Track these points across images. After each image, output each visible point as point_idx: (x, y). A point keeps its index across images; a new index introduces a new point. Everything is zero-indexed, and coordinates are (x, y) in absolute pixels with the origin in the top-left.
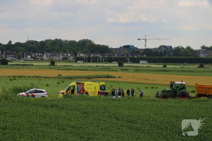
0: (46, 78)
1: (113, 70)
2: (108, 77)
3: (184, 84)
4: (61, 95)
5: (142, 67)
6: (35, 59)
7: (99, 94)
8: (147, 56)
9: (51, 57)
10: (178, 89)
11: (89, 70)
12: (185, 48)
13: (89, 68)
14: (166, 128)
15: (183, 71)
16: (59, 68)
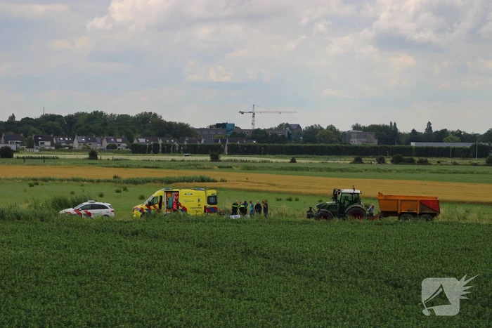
0: (92, 181)
1: (204, 168)
2: (203, 180)
3: (358, 194)
4: (137, 214)
5: (254, 162)
6: (58, 147)
7: (205, 211)
8: (258, 142)
9: (87, 144)
10: (346, 201)
11: (162, 168)
12: (325, 128)
13: (161, 165)
14: (361, 272)
15: (329, 170)
16: (107, 164)
